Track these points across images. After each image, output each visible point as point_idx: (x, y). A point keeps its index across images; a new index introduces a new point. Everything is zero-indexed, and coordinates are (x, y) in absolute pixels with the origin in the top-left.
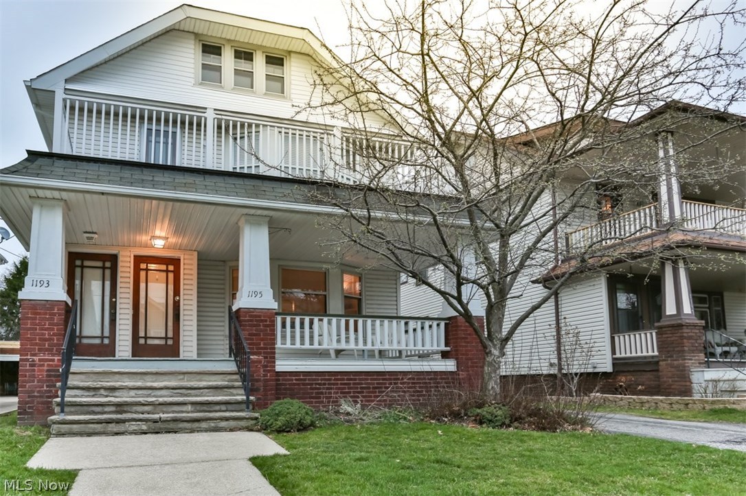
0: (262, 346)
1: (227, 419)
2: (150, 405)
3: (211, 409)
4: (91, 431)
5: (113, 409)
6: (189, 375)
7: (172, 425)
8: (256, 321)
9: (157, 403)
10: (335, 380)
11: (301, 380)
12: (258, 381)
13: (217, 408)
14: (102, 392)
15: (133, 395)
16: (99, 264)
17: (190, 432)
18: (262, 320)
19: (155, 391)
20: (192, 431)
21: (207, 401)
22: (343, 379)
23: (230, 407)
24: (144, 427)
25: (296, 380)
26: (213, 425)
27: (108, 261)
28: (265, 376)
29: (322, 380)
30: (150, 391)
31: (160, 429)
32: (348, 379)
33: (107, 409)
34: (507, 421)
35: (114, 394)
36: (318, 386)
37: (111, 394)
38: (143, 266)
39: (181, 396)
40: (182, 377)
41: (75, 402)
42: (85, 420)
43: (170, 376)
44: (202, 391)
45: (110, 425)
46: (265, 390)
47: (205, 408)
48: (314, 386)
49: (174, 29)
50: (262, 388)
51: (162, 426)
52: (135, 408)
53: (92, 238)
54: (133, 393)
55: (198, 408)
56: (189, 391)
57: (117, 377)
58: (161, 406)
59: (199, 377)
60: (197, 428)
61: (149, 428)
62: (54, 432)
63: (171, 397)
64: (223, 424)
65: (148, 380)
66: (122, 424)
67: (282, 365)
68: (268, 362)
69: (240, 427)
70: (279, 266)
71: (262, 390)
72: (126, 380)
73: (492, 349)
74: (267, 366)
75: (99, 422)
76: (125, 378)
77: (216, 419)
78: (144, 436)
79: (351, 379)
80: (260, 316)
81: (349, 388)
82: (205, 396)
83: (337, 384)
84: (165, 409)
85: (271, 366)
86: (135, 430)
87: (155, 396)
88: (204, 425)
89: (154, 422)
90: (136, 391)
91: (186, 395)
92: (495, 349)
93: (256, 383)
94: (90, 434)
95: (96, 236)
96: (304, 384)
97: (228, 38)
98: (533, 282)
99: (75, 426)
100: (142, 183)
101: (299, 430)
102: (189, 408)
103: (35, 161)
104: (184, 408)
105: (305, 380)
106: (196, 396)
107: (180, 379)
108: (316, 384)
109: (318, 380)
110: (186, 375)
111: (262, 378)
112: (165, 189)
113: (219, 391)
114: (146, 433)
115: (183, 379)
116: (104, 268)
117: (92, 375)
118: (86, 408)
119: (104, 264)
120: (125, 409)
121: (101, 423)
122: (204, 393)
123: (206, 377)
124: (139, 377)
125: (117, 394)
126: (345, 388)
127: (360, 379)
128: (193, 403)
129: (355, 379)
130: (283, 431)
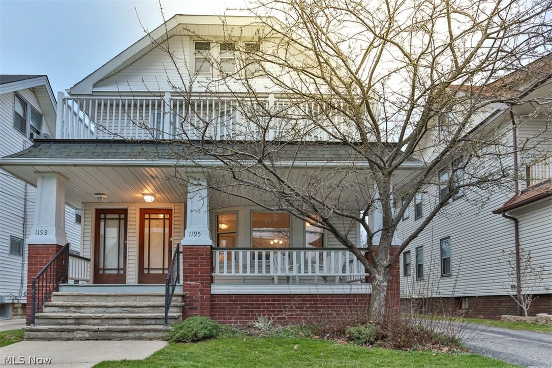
0: (200, 274)
1: (149, 331)
2: (99, 319)
3: (144, 323)
4: (50, 337)
5: (73, 321)
6: (140, 297)
7: (107, 334)
8: (195, 255)
9: (104, 317)
10: (261, 301)
11: (233, 301)
12: (196, 301)
13: (149, 322)
14: (72, 309)
15: (94, 311)
16: (116, 216)
17: (120, 340)
18: (200, 254)
19: (108, 308)
20: (122, 339)
21: (140, 316)
22: (269, 301)
23: (158, 322)
24: (87, 335)
25: (229, 301)
26: (137, 335)
27: (123, 214)
28: (201, 297)
29: (250, 301)
30: (105, 309)
31: (99, 337)
32: (273, 300)
33: (69, 321)
34: (372, 339)
35: (80, 311)
36: (247, 306)
37: (78, 311)
38: (147, 216)
39: (128, 313)
40: (134, 298)
41: (47, 316)
42: (45, 329)
43: (125, 298)
44: (143, 309)
45: (63, 333)
46: (201, 309)
47: (139, 322)
48: (244, 306)
49: (174, 35)
50: (199, 307)
51: (99, 335)
52: (88, 321)
53: (101, 198)
54: (93, 310)
55: (134, 322)
56: (134, 309)
57: (88, 298)
58: (107, 320)
59: (147, 298)
60: (126, 337)
61: (90, 336)
62: (25, 337)
63: (121, 313)
64: (145, 334)
65: (109, 300)
66: (72, 333)
67: (216, 289)
68: (205, 287)
69: (158, 337)
70: (251, 210)
71: (199, 308)
72: (95, 300)
73: (377, 276)
74: (203, 290)
75: (56, 331)
76: (94, 299)
77: (140, 331)
78: (87, 341)
79: (276, 301)
80: (198, 251)
81: (273, 308)
82: (145, 313)
83: (264, 304)
84: (109, 322)
85: (206, 290)
86: (81, 337)
87: (108, 313)
88: (131, 335)
89: (95, 332)
90: (95, 309)
91: (132, 312)
92: (379, 274)
93: (194, 303)
94: (49, 340)
95: (104, 196)
96: (235, 304)
97: (215, 35)
98: (494, 212)
99: (39, 333)
100: (106, 155)
101: (193, 341)
102: (128, 321)
103: (39, 146)
104: (124, 322)
105: (237, 301)
106: (139, 313)
107: (133, 300)
108: (246, 304)
109: (247, 301)
110: (137, 297)
111: (199, 299)
112: (120, 158)
113: (156, 309)
114: (88, 340)
115: (135, 300)
116: (120, 219)
117: (71, 297)
118: (54, 320)
119: (120, 216)
120: (81, 322)
121: (58, 331)
122: (145, 311)
123: (152, 298)
124: (103, 298)
125: (82, 310)
126: (270, 308)
127: (283, 301)
128: (130, 318)
129: (279, 301)
130: (180, 341)
